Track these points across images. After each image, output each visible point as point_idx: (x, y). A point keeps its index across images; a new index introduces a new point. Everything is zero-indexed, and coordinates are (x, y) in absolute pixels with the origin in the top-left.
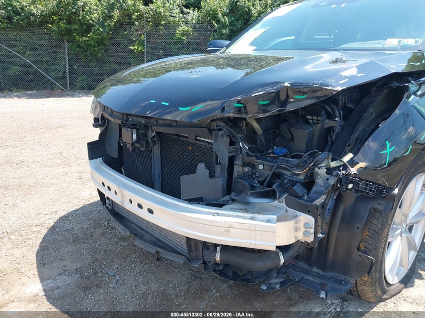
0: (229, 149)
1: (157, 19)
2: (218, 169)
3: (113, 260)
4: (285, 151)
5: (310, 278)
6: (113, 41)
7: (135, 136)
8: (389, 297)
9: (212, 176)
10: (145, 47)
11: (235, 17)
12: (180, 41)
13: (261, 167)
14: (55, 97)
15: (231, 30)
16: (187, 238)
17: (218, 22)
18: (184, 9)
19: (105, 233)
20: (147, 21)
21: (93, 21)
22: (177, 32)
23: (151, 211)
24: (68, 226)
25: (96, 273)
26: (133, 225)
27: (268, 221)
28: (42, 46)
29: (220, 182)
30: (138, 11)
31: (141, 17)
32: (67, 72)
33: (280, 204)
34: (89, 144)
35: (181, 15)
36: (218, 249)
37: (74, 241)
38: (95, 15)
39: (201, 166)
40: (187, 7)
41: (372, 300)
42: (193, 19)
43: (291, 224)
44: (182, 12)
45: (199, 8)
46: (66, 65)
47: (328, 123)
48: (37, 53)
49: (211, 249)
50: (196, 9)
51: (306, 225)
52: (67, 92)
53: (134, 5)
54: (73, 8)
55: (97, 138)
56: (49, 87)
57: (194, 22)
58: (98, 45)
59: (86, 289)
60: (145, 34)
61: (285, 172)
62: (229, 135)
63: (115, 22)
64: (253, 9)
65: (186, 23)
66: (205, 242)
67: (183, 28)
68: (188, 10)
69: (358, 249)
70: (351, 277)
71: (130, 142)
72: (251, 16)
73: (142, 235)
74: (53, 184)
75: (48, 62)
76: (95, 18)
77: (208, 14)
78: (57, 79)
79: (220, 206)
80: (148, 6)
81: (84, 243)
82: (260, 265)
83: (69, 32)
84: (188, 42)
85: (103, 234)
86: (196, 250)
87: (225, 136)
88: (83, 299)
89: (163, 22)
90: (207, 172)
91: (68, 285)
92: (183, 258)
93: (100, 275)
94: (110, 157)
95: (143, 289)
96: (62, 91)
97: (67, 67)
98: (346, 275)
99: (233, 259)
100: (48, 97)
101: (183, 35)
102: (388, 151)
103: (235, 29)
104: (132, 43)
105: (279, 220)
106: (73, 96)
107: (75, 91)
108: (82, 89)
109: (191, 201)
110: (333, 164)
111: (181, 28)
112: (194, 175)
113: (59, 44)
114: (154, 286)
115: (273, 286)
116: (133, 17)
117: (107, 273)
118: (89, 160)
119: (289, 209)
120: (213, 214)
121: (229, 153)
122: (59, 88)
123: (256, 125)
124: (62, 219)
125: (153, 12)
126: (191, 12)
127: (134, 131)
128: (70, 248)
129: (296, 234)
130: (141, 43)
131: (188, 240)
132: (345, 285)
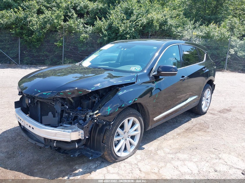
0: (61, 107)
1: (70, 29)
2: (56, 114)
3: (22, 149)
4: (81, 108)
5: (88, 153)
6: (46, 40)
7: (30, 101)
8: (118, 161)
9: (54, 116)
10: (63, 44)
11: (111, 31)
12: (82, 42)
13: (71, 114)
14: (11, 68)
15: (109, 38)
16: (44, 138)
17: (102, 33)
18: (85, 25)
19: (21, 138)
20: (65, 30)
21: (34, 29)
22: (81, 37)
23: (33, 128)
24: (6, 135)
25: (14, 153)
26: (30, 135)
27: (68, 132)
28: (6, 40)
29: (57, 119)
30: (60, 25)
31: (62, 28)
32: (19, 54)
33: (75, 126)
34: (15, 102)
35: (83, 28)
36: (55, 142)
37: (7, 141)
38: (35, 26)
39: (50, 113)
40: (87, 24)
41: (111, 161)
42: (89, 30)
43: (77, 133)
44: (84, 27)
45: (93, 25)
46: (19, 51)
47: (94, 100)
48: (3, 43)
49: (53, 142)
50: (92, 26)
51: (82, 134)
52: (18, 66)
53: (58, 22)
54: (24, 22)
55: (19, 100)
56: (8, 62)
57: (90, 32)
58: (37, 42)
59: (9, 158)
60: (64, 37)
61: (79, 116)
62: (61, 103)
63: (47, 30)
64: (120, 28)
65: (86, 32)
66: (51, 139)
67: (84, 35)
68: (87, 26)
69: (103, 143)
70: (102, 152)
71: (28, 103)
72: (119, 32)
73: (33, 138)
74: (2, 117)
75: (8, 48)
76: (35, 28)
77: (97, 29)
78: (13, 58)
79: (56, 127)
80: (66, 22)
81: (11, 142)
82: (68, 147)
83: (22, 34)
84: (87, 43)
85: (20, 139)
86: (48, 142)
87: (59, 103)
88: (7, 161)
89: (73, 32)
90: (52, 115)
91: (2, 157)
92: (43, 145)
93: (15, 153)
94: (24, 107)
95: (31, 158)
96: (16, 65)
97: (19, 52)
98: (100, 152)
99: (61, 145)
100: (7, 68)
101: (84, 39)
102: (109, 110)
103: (111, 38)
104: (56, 41)
105: (72, 132)
106: (21, 68)
107: (23, 65)
108: (27, 64)
109: (46, 125)
110: (91, 114)
111: (83, 35)
112: (47, 116)
113: (16, 40)
114: (35, 157)
115: (75, 155)
116: (57, 28)
117: (18, 153)
118: (15, 108)
119: (78, 128)
120: (52, 130)
121: (61, 109)
122: (14, 63)
123: (71, 100)
124: (4, 133)
125: (68, 26)
126: (89, 27)
127: (30, 99)
128: (5, 144)
129: (79, 136)
130: (62, 42)
131: (45, 138)
132: (99, 155)
